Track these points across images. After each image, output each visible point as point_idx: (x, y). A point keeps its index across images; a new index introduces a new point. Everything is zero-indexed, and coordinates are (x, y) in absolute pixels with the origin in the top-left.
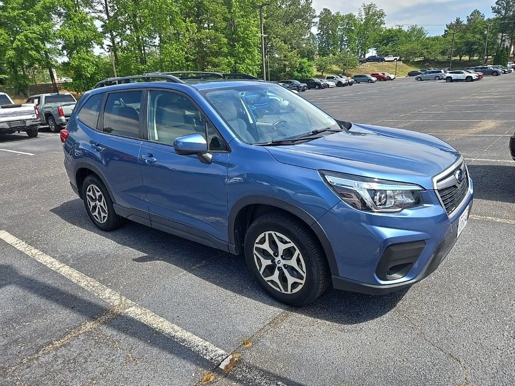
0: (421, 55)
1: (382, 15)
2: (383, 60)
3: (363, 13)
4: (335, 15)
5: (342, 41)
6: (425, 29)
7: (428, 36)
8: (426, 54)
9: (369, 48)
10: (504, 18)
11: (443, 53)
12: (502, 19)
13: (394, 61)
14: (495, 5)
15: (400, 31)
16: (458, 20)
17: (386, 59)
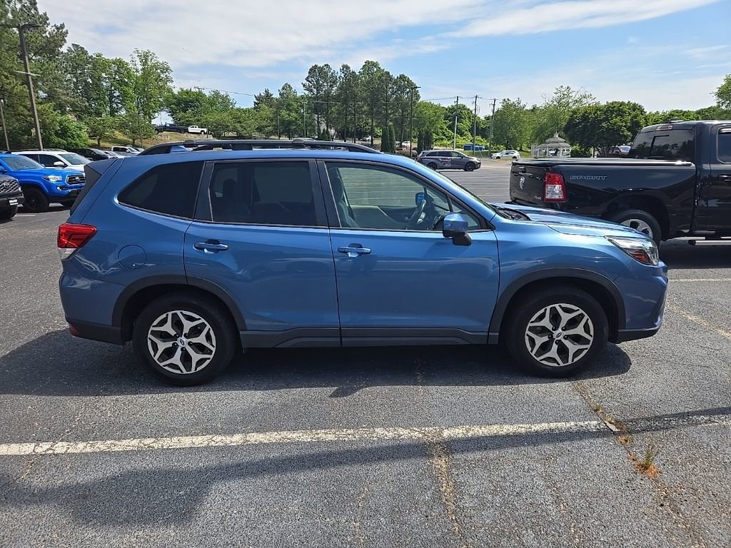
0: (234, 130)
1: (166, 69)
2: (186, 131)
3: (138, 62)
4: (94, 56)
5: (111, 96)
6: (231, 97)
7: (237, 106)
8: (240, 129)
9: (155, 112)
10: (317, 98)
11: (260, 129)
12: (314, 98)
13: (201, 133)
14: (305, 82)
15: (200, 94)
16: (267, 91)
17: (190, 129)
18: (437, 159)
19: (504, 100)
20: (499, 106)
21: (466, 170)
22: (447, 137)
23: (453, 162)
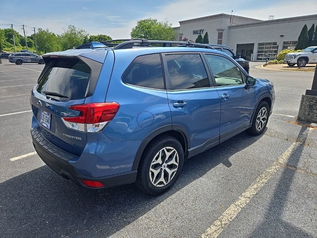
18: (22, 58)
19: (39, 29)
20: (37, 31)
21: (40, 64)
22: (7, 46)
23: (31, 59)
